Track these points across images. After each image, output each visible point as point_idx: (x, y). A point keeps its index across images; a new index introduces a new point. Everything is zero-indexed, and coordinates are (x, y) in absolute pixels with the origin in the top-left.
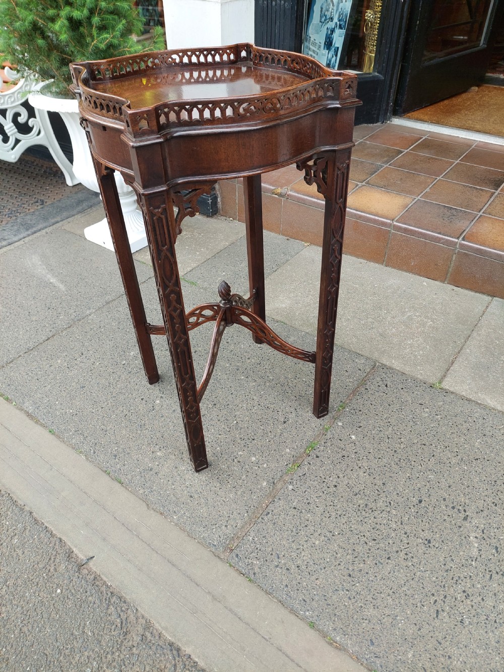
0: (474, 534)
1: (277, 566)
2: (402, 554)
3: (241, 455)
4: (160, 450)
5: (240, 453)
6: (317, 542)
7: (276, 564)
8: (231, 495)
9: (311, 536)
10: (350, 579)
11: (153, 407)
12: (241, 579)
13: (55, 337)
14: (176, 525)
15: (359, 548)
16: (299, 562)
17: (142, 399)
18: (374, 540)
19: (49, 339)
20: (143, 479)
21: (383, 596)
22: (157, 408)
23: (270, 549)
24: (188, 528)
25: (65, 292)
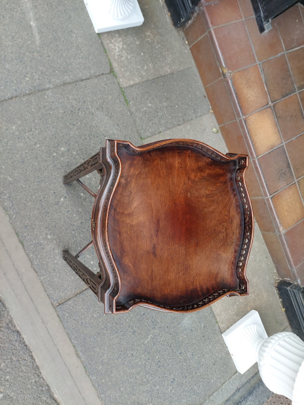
0: (151, 336)
1: (74, 319)
2: (122, 333)
3: (87, 257)
4: (50, 234)
5: (88, 256)
6: (95, 316)
7: (74, 318)
8: (72, 278)
9: (94, 312)
10: (98, 335)
11: (58, 202)
12: (57, 318)
13: (17, 99)
14: (41, 282)
15: (109, 325)
16: (83, 321)
17: (55, 193)
18: (117, 323)
19: (12, 98)
20: (35, 249)
21: (105, 345)
22: (60, 204)
23: (75, 311)
24: (45, 286)
25: (38, 48)
